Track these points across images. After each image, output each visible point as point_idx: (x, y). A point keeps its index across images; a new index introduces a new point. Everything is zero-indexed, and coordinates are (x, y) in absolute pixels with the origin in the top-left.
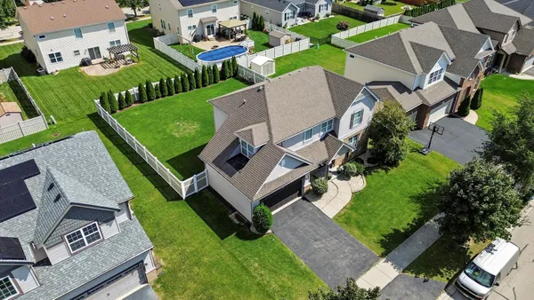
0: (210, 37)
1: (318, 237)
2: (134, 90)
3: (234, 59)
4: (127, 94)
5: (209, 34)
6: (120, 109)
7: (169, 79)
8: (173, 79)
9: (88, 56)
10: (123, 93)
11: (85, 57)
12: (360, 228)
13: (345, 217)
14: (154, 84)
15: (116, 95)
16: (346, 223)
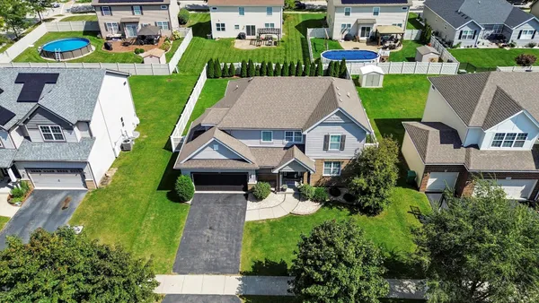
0: (361, 38)
1: (216, 227)
2: (237, 65)
3: (343, 63)
4: (232, 66)
5: (363, 36)
6: (223, 77)
7: (270, 64)
8: (274, 65)
9: (245, 31)
10: (229, 64)
11: (242, 32)
12: (256, 242)
13: (256, 227)
14: (256, 64)
15: (222, 65)
16: (252, 231)
